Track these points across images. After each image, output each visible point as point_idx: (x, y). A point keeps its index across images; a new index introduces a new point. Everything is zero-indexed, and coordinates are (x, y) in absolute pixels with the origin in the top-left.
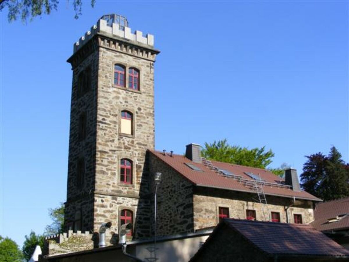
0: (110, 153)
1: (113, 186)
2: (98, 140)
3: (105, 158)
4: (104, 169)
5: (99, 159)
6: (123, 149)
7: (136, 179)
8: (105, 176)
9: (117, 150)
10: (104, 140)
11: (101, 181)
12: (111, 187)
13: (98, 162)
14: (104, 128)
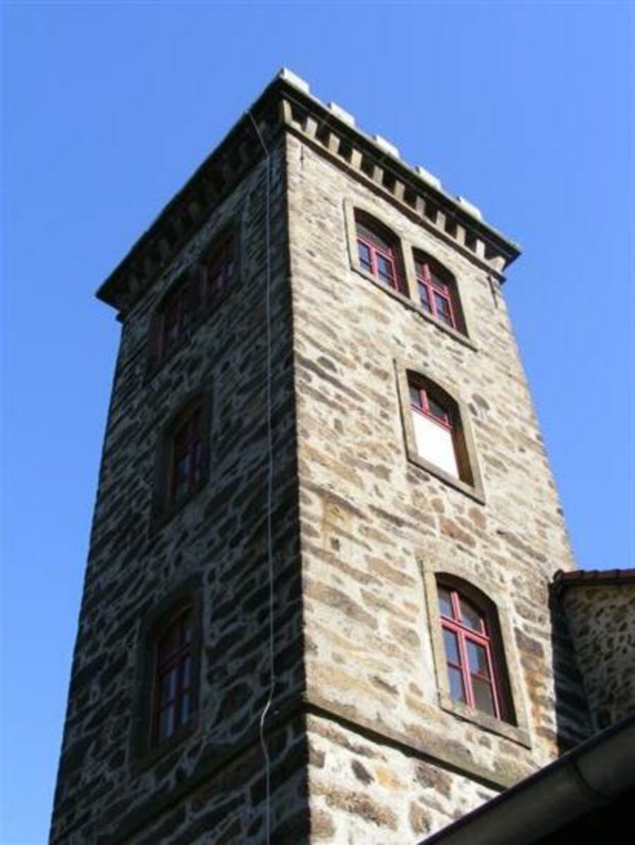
0: (377, 523)
1: (410, 704)
2: (307, 435)
3: (350, 537)
4: (353, 589)
5: (316, 526)
6: (437, 532)
7: (529, 705)
8: (360, 630)
9: (410, 525)
10: (338, 450)
11: (340, 650)
12: (401, 702)
13: (317, 542)
14: (331, 398)
